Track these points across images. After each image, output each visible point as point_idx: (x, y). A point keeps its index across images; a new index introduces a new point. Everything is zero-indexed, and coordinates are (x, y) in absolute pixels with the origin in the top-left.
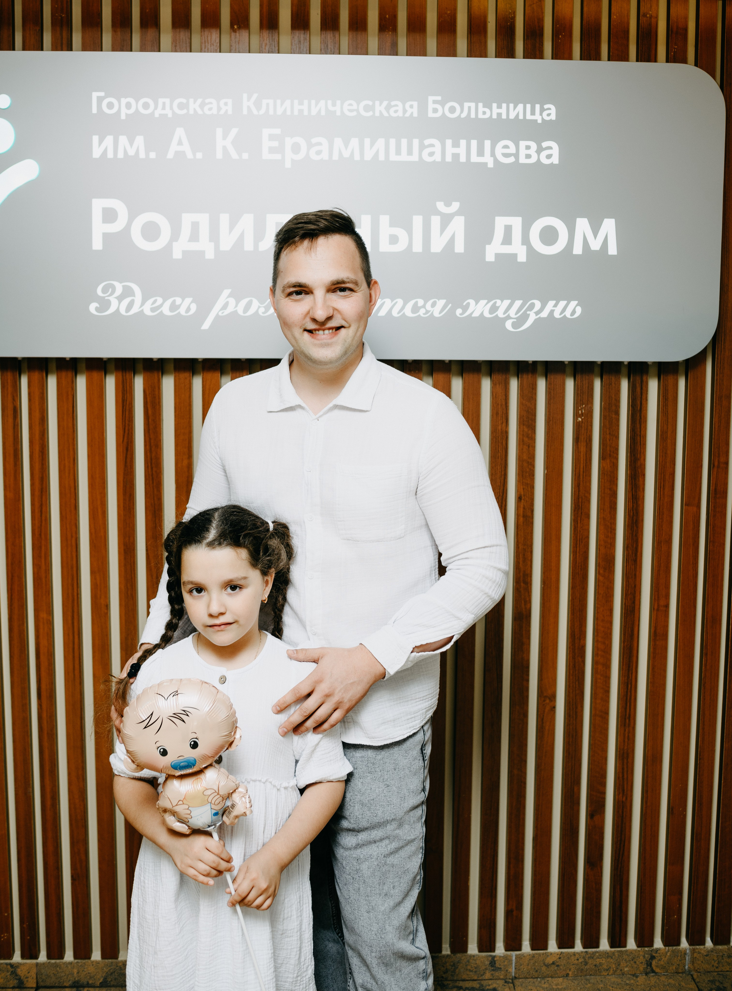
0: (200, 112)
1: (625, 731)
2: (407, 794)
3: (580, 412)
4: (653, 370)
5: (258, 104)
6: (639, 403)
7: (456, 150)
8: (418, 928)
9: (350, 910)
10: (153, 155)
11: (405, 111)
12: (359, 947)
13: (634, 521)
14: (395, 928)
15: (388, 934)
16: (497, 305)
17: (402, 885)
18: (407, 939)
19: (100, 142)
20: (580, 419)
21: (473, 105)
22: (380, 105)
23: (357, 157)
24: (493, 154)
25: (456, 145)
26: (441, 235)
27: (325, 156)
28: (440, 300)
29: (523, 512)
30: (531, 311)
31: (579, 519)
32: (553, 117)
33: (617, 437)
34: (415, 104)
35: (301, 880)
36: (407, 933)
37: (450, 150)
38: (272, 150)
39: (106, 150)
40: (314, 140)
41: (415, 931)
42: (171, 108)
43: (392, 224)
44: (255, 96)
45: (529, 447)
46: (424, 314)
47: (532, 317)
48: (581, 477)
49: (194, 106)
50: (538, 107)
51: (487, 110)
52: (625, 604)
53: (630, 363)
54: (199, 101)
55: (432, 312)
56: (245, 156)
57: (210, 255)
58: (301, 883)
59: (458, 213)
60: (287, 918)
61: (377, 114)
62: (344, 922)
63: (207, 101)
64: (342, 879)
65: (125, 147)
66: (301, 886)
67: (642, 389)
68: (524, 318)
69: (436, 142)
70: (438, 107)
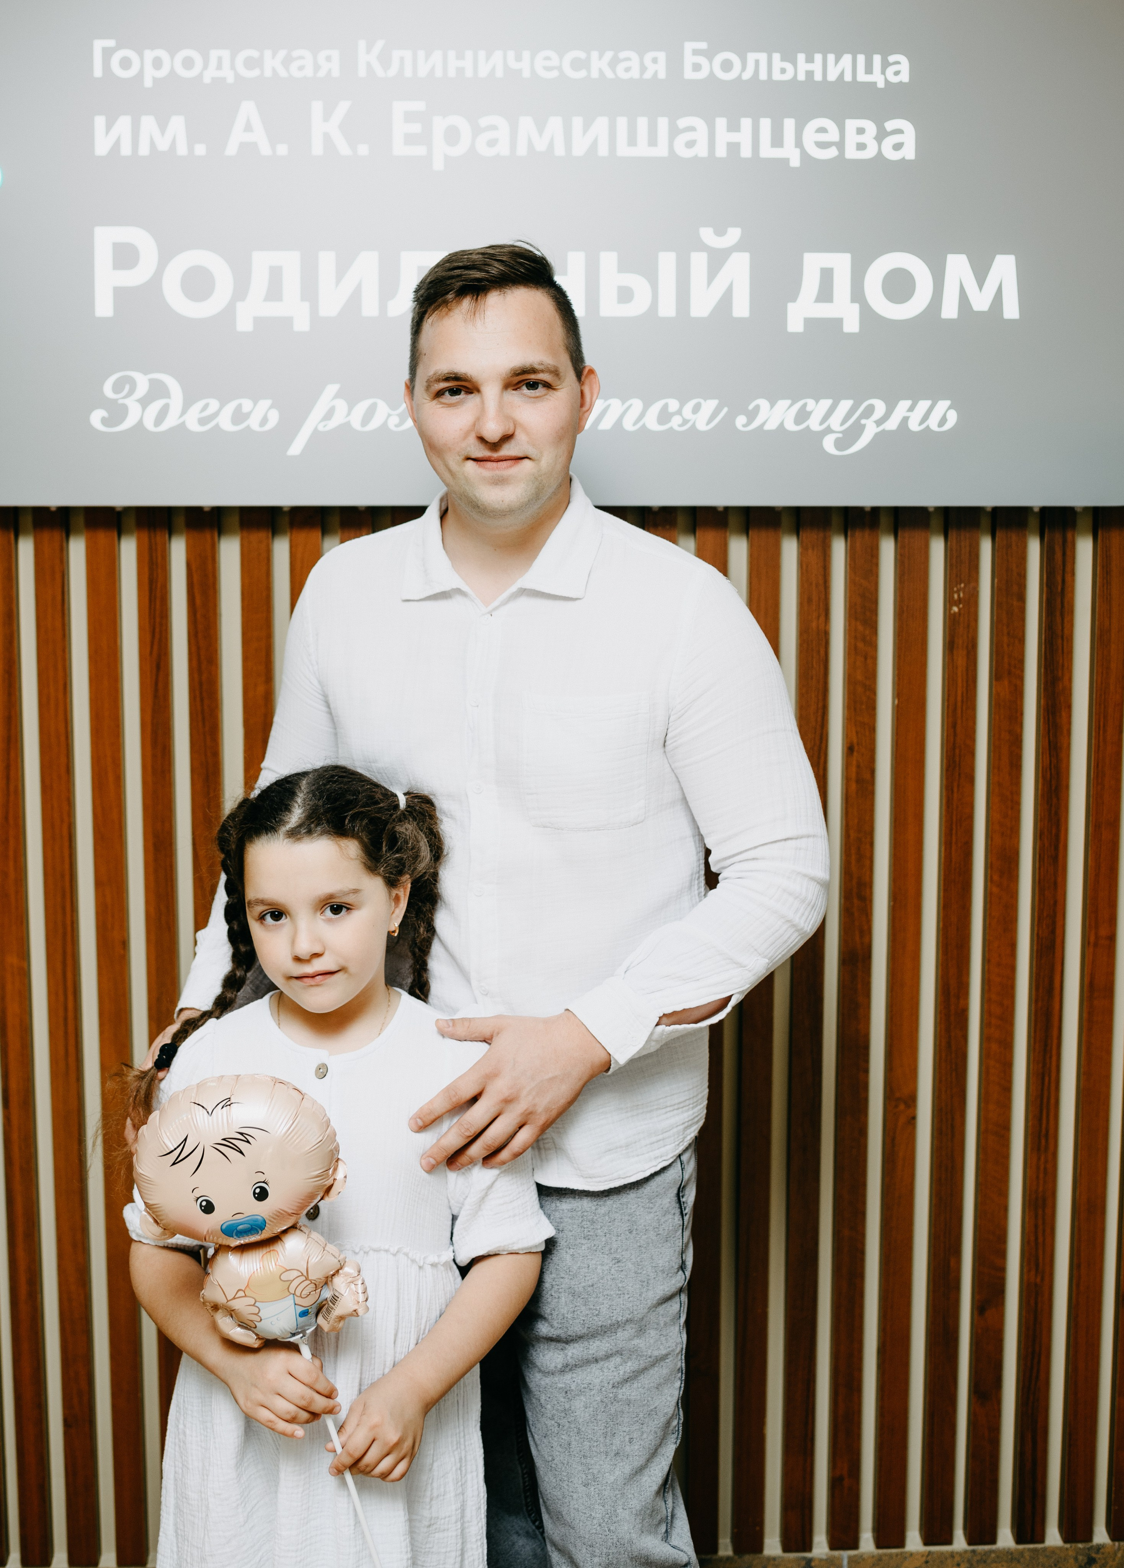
0: (283, 73)
1: (1039, 1159)
2: (652, 1275)
3: (956, 596)
4: (1085, 522)
5: (385, 59)
6: (1060, 581)
7: (734, 137)
8: (676, 1511)
9: (554, 1481)
10: (200, 150)
11: (643, 69)
12: (571, 1548)
13: (1053, 788)
14: (634, 1512)
15: (622, 1523)
16: (809, 409)
17: (645, 1436)
18: (656, 1533)
19: (109, 127)
20: (955, 609)
21: (763, 57)
22: (601, 57)
23: (560, 150)
24: (799, 143)
25: (734, 127)
26: (708, 285)
27: (503, 148)
28: (708, 401)
29: (858, 773)
30: (867, 419)
31: (955, 784)
32: (905, 77)
33: (1021, 640)
34: (662, 56)
35: (462, 1428)
36: (655, 1522)
37: (724, 137)
38: (410, 139)
39: (117, 144)
40: (484, 122)
41: (669, 1518)
42: (233, 67)
43: (623, 268)
44: (380, 44)
45: (866, 658)
46: (680, 426)
47: (870, 430)
48: (959, 711)
49: (272, 63)
50: (877, 59)
51: (788, 66)
52: (1038, 934)
53: (1044, 510)
54: (282, 54)
55: (694, 423)
56: (363, 150)
57: (302, 324)
58: (462, 1434)
59: (738, 247)
60: (438, 1496)
61: (595, 74)
62: (544, 1502)
63: (296, 53)
64: (539, 1426)
65: (151, 137)
66: (462, 1440)
67: (1064, 554)
68: (856, 431)
69: (699, 123)
70: (702, 60)
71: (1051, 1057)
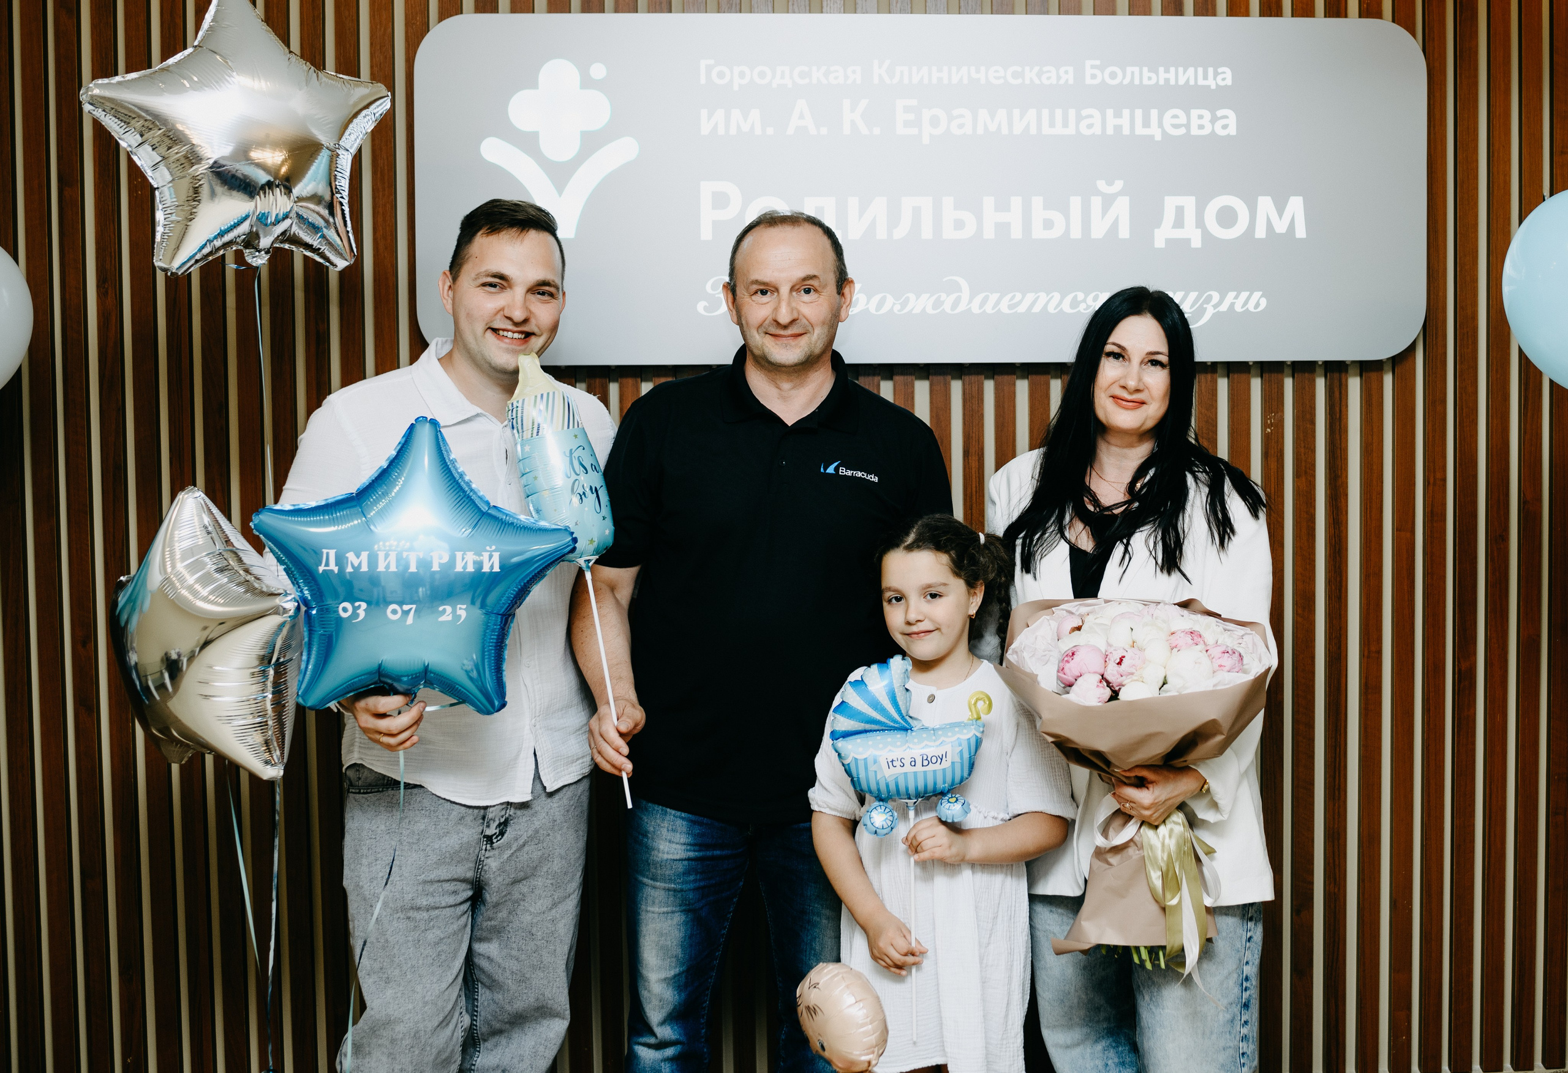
0: (824, 81)
3: (1269, 421)
4: (1354, 370)
5: (891, 72)
6: (1337, 409)
7: (1118, 121)
10: (770, 131)
11: (1059, 78)
13: (1337, 550)
19: (710, 116)
20: (1269, 430)
21: (1136, 70)
22: (1031, 71)
23: (1005, 131)
24: (1161, 125)
25: (1118, 115)
26: (1103, 218)
27: (968, 130)
28: (1103, 294)
30: (1208, 304)
32: (1229, 82)
33: (1313, 450)
34: (1071, 69)
37: (1111, 121)
38: (907, 124)
39: (716, 125)
40: (955, 112)
42: (791, 77)
43: (1046, 207)
44: (887, 63)
46: (1084, 309)
47: (1210, 312)
48: (1273, 498)
49: (817, 74)
50: (1211, 70)
51: (1153, 76)
53: (1326, 363)
54: (823, 69)
56: (877, 131)
59: (1121, 193)
61: (1027, 82)
63: (833, 69)
65: (738, 122)
67: (1340, 393)
68: (1201, 312)
69: (1096, 113)
70: (1097, 72)
71: (1340, 735)
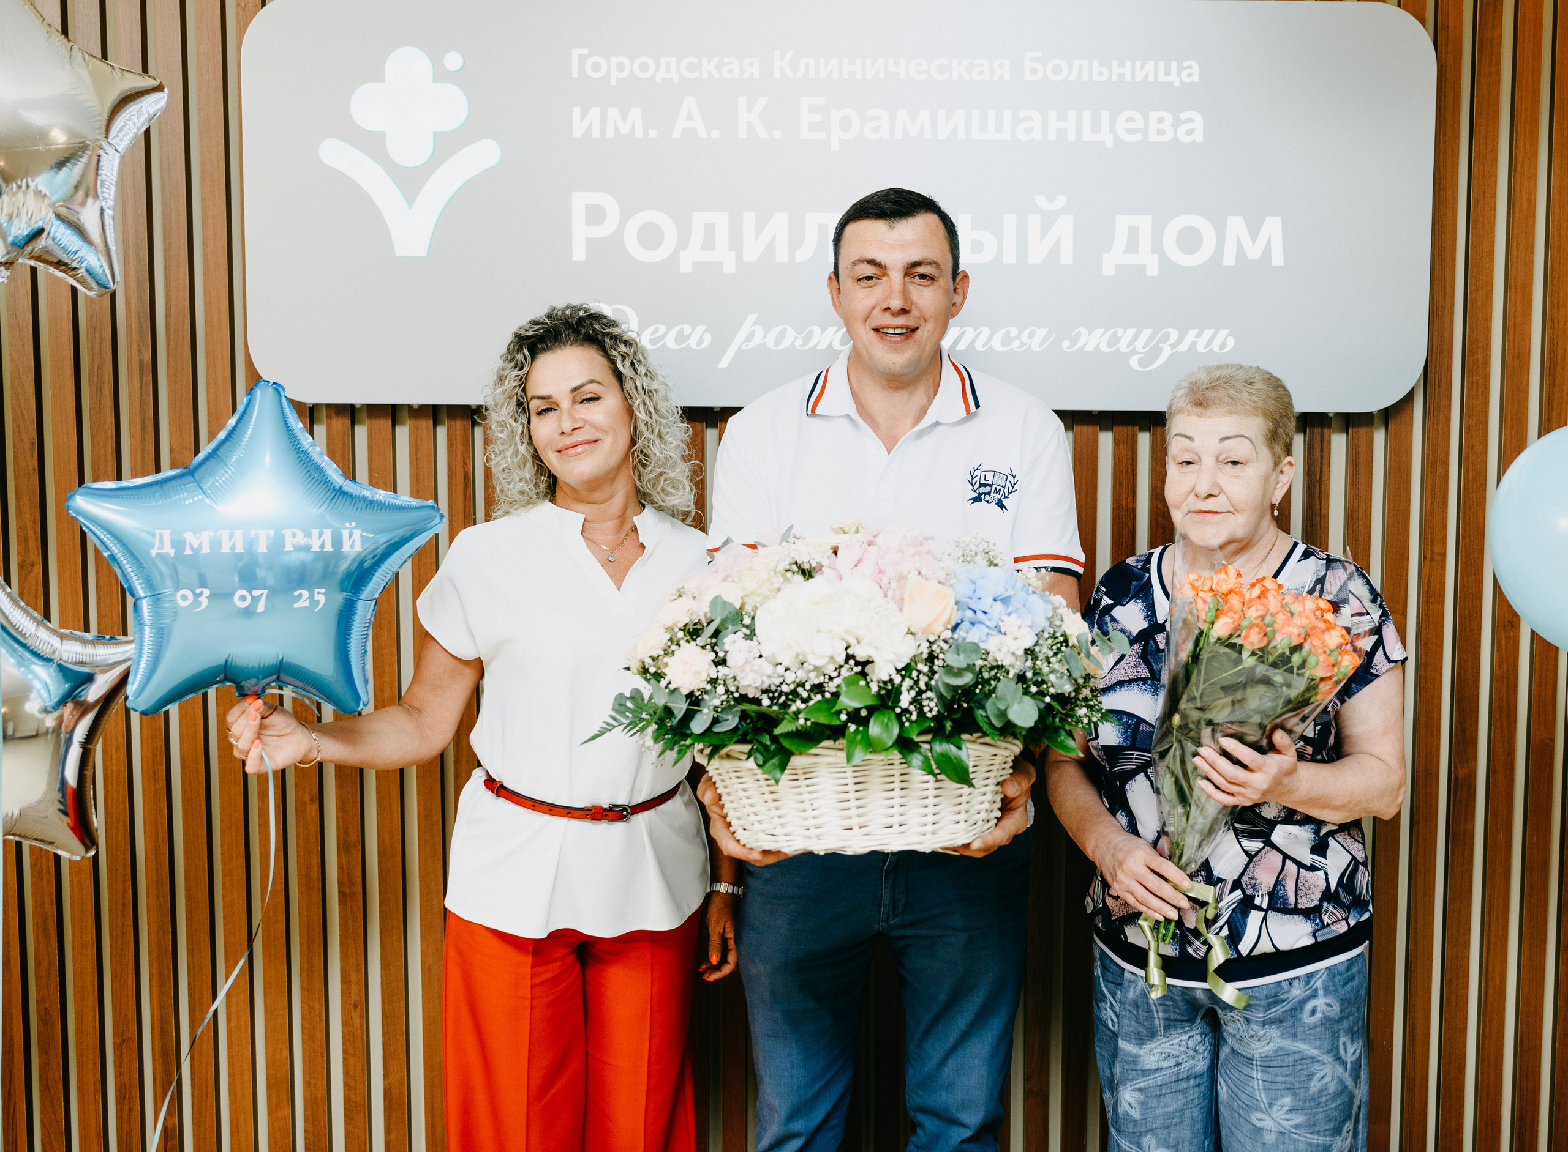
0: (716, 75)
4: (1339, 424)
5: (794, 65)
6: (1318, 469)
7: (1062, 125)
10: (653, 134)
11: (992, 72)
16: (1119, 335)
19: (583, 117)
21: (1085, 63)
22: (960, 64)
23: (928, 135)
24: (1112, 130)
25: (1062, 117)
26: (1042, 239)
27: (884, 133)
28: (1041, 329)
30: (1165, 343)
32: (1196, 78)
34: (1007, 63)
37: (1054, 125)
38: (813, 127)
39: (590, 126)
40: (870, 113)
42: (678, 70)
43: (978, 227)
44: (791, 53)
45: (1165, 530)
46: (1018, 347)
47: (1167, 352)
49: (708, 67)
50: (1174, 64)
51: (1105, 70)
54: (716, 60)
55: (1030, 345)
56: (777, 134)
57: (730, 268)
59: (1064, 211)
61: (955, 77)
63: (726, 60)
65: (615, 123)
67: (1322, 450)
68: (1156, 352)
69: (1036, 115)
70: (1038, 66)
